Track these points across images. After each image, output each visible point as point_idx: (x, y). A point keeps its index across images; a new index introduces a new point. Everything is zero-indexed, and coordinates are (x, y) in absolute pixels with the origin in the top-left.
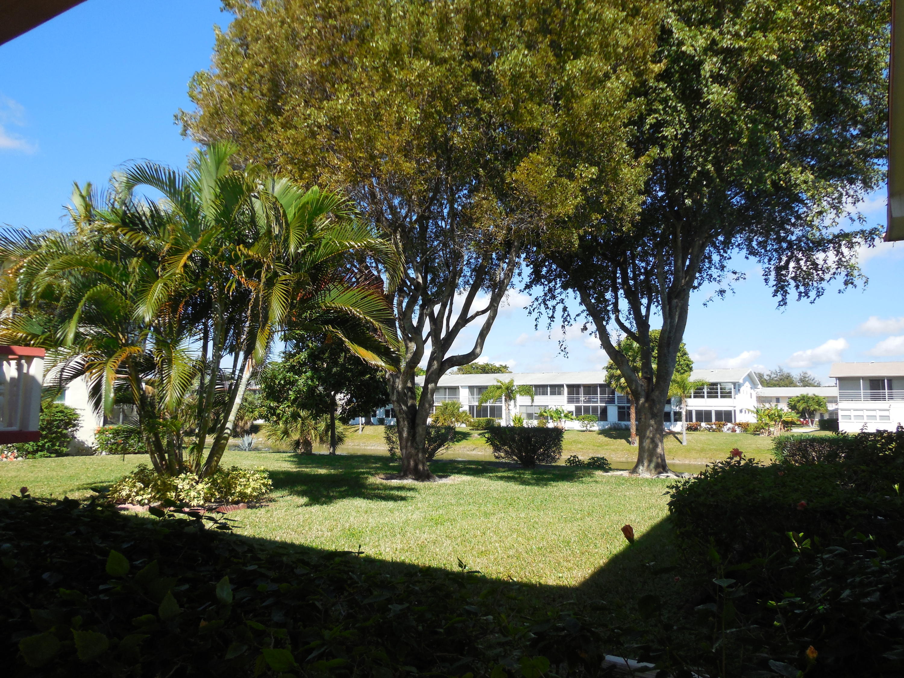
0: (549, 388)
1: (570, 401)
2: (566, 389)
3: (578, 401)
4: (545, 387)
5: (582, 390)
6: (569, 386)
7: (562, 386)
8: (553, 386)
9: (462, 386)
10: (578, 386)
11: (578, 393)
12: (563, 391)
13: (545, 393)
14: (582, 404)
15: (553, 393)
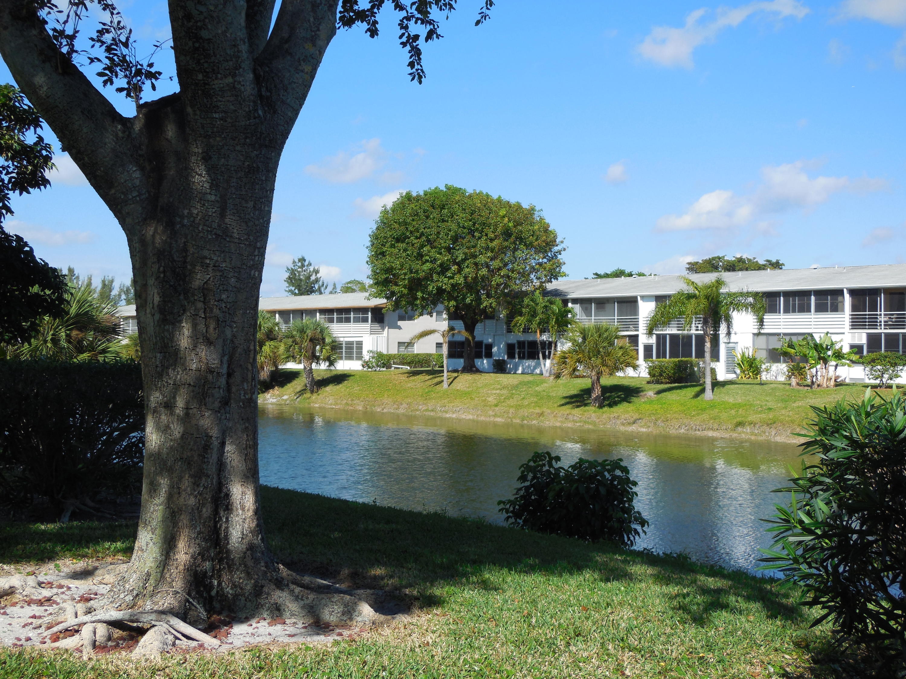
0: (813, 298)
1: (856, 324)
2: (847, 298)
3: (874, 324)
4: (804, 294)
5: (882, 299)
6: (853, 292)
7: (839, 292)
8: (821, 294)
9: (643, 297)
10: (874, 292)
11: (874, 307)
12: (843, 302)
13: (804, 309)
14: (882, 330)
15: (821, 308)
